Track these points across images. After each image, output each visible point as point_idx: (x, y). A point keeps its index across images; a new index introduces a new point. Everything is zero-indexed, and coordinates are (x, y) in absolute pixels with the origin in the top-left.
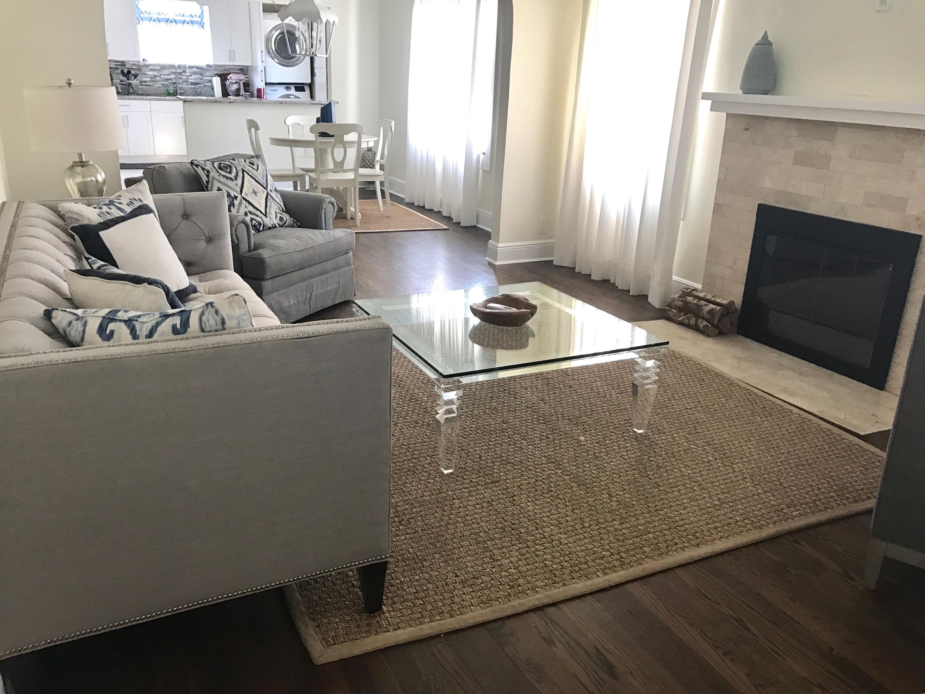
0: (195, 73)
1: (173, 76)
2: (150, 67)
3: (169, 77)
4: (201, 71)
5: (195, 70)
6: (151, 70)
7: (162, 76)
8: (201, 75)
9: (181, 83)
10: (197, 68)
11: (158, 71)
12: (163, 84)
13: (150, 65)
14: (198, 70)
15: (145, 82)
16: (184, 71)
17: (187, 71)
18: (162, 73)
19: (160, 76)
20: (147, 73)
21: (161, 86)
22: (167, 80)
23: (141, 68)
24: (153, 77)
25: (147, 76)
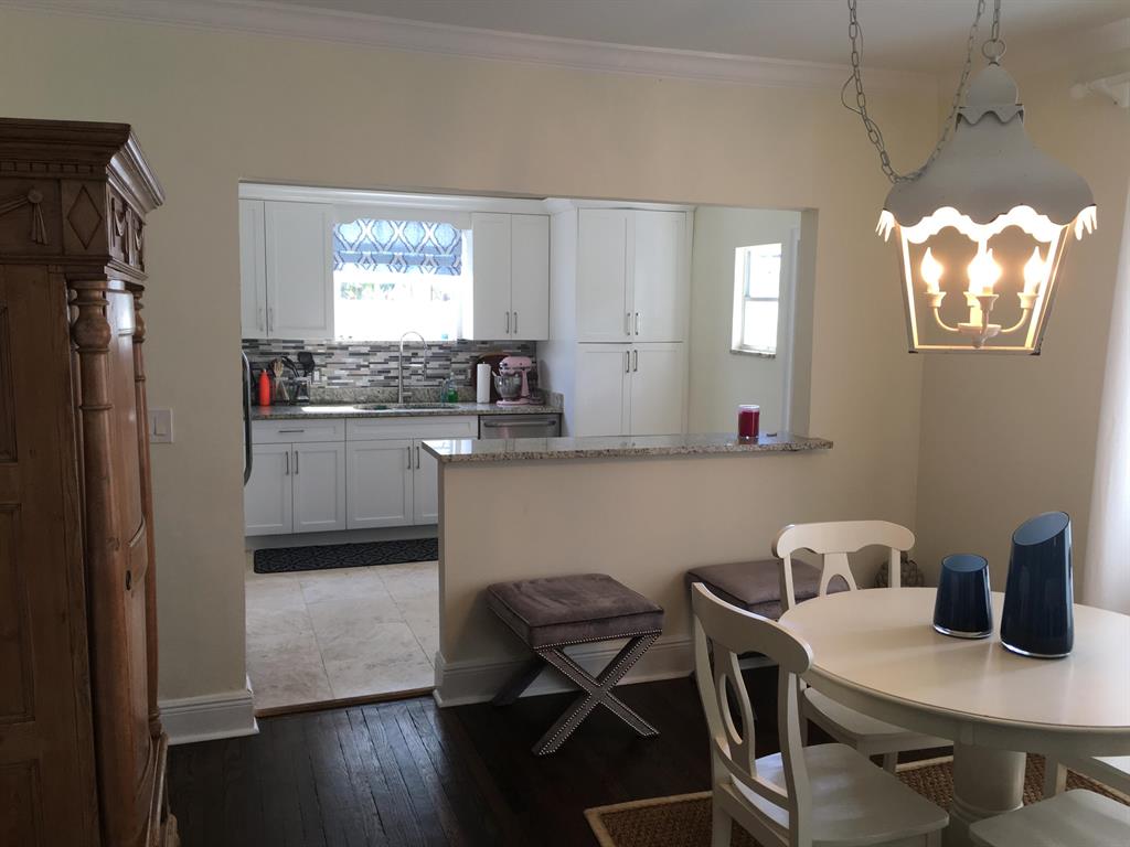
0: (435, 357)
1: (392, 365)
2: (350, 349)
3: (385, 366)
5: (436, 350)
6: (353, 355)
7: (371, 366)
8: (447, 360)
10: (441, 346)
11: (366, 357)
12: (373, 381)
14: (442, 351)
15: (339, 378)
16: (415, 355)
17: (421, 353)
18: (372, 361)
19: (368, 366)
20: (344, 360)
21: (369, 384)
22: (380, 372)
23: (334, 351)
24: (355, 367)
25: (342, 366)
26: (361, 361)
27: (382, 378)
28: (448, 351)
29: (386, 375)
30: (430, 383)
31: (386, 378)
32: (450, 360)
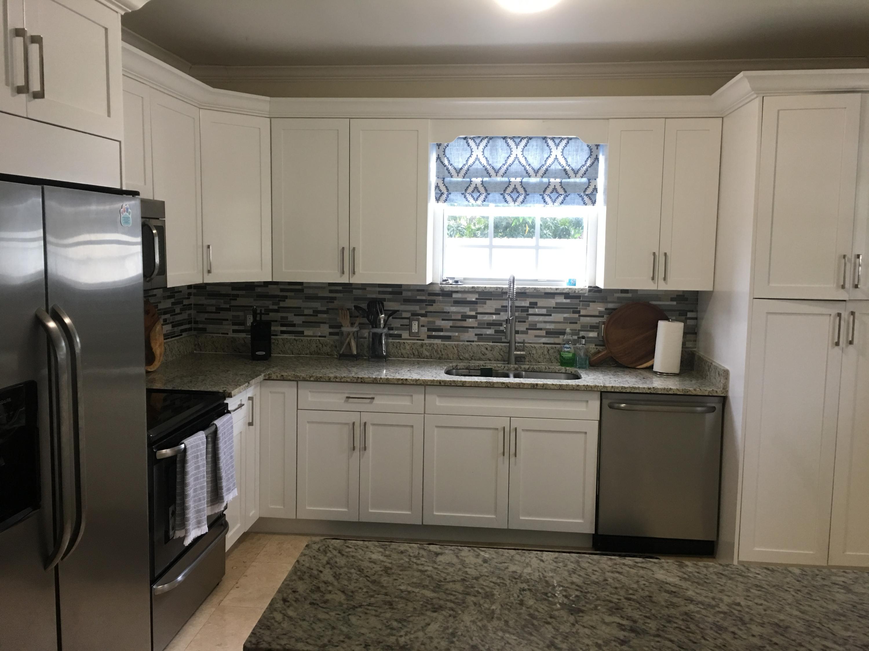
0: (559, 308)
1: (503, 316)
2: (455, 295)
3: (497, 317)
5: (561, 300)
6: (457, 302)
7: (479, 317)
8: (574, 312)
9: (523, 332)
10: (567, 295)
11: (473, 306)
12: (481, 334)
14: (568, 301)
15: (441, 330)
16: (533, 305)
17: (541, 302)
18: (480, 310)
19: (475, 317)
20: (447, 309)
21: (476, 339)
22: (490, 325)
23: (437, 298)
24: (460, 318)
25: (445, 316)
26: (467, 310)
27: (490, 332)
28: (576, 301)
29: (497, 328)
30: (552, 340)
31: (496, 332)
32: (579, 312)
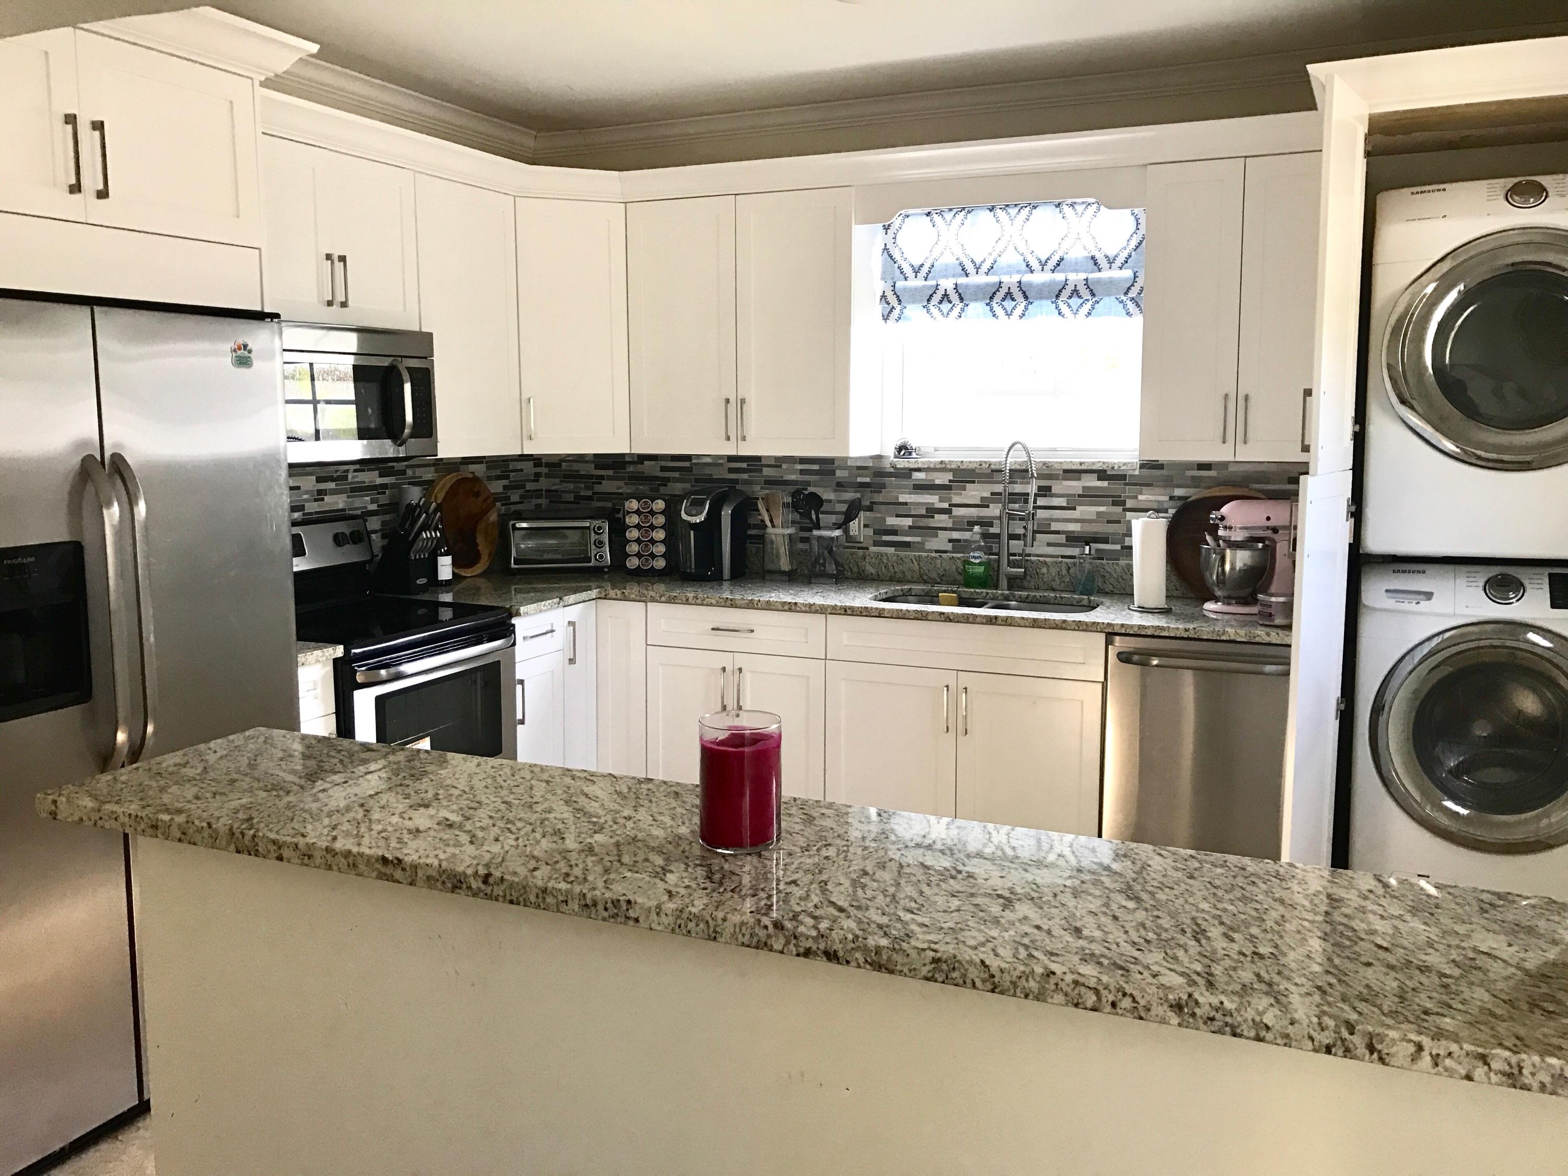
0: (1088, 496)
1: (994, 510)
2: (918, 476)
3: (984, 512)
4: (1116, 487)
5: (1092, 482)
6: (921, 488)
7: (957, 512)
8: (1115, 504)
9: (1023, 539)
10: (1102, 474)
11: (944, 493)
12: (958, 541)
13: (918, 470)
14: (1105, 484)
15: (894, 532)
16: (1045, 491)
17: (1057, 487)
18: (956, 500)
19: (947, 511)
20: (903, 498)
21: (949, 546)
22: (971, 524)
23: (887, 480)
24: (923, 512)
25: (901, 509)
26: (932, 499)
27: (975, 535)
28: (1118, 484)
29: (984, 529)
30: (1075, 551)
31: (981, 535)
32: (1123, 503)
